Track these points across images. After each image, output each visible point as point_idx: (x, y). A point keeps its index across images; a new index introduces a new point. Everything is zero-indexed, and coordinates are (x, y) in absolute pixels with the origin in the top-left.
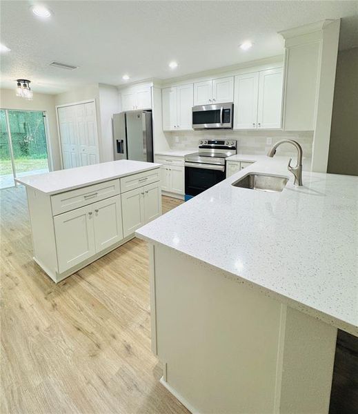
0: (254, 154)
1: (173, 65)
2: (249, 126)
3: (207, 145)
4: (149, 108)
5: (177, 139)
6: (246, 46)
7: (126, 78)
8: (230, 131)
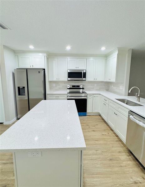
0: (90, 90)
1: (68, 48)
2: (92, 80)
3: (72, 87)
4: (44, 68)
5: (54, 85)
6: (103, 49)
7: (31, 47)
8: (85, 81)
